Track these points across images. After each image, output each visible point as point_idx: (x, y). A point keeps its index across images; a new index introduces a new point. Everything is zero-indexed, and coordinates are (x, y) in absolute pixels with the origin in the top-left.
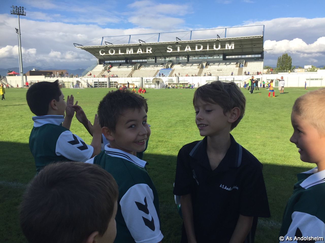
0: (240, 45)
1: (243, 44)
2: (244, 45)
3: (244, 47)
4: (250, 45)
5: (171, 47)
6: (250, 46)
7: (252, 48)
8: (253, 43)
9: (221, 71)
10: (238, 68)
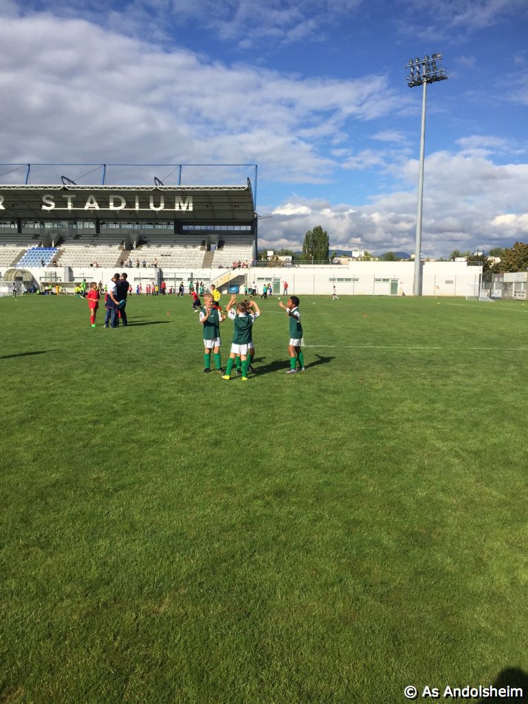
0: (207, 204)
1: (212, 201)
2: (214, 204)
3: (216, 208)
4: (227, 204)
5: (52, 197)
6: (227, 207)
7: (232, 211)
8: (234, 201)
9: (168, 257)
10: (204, 252)
